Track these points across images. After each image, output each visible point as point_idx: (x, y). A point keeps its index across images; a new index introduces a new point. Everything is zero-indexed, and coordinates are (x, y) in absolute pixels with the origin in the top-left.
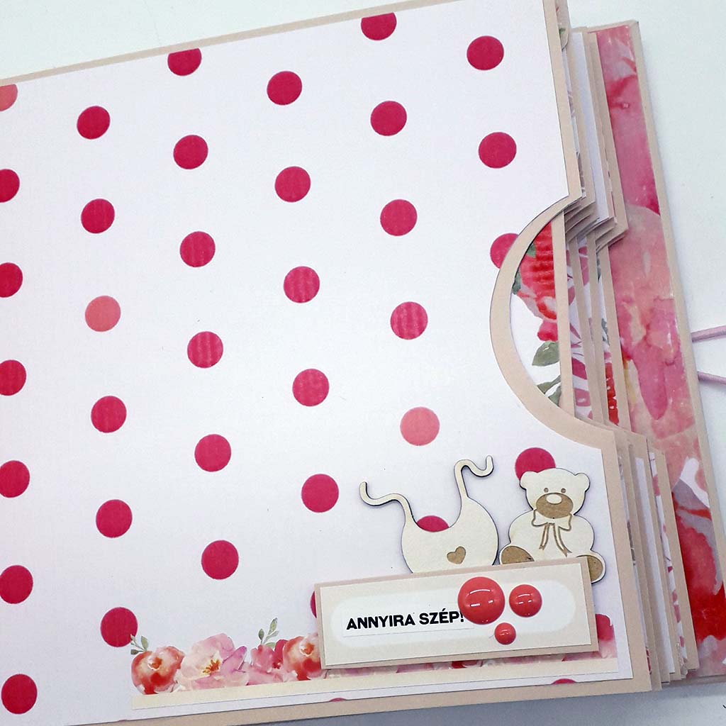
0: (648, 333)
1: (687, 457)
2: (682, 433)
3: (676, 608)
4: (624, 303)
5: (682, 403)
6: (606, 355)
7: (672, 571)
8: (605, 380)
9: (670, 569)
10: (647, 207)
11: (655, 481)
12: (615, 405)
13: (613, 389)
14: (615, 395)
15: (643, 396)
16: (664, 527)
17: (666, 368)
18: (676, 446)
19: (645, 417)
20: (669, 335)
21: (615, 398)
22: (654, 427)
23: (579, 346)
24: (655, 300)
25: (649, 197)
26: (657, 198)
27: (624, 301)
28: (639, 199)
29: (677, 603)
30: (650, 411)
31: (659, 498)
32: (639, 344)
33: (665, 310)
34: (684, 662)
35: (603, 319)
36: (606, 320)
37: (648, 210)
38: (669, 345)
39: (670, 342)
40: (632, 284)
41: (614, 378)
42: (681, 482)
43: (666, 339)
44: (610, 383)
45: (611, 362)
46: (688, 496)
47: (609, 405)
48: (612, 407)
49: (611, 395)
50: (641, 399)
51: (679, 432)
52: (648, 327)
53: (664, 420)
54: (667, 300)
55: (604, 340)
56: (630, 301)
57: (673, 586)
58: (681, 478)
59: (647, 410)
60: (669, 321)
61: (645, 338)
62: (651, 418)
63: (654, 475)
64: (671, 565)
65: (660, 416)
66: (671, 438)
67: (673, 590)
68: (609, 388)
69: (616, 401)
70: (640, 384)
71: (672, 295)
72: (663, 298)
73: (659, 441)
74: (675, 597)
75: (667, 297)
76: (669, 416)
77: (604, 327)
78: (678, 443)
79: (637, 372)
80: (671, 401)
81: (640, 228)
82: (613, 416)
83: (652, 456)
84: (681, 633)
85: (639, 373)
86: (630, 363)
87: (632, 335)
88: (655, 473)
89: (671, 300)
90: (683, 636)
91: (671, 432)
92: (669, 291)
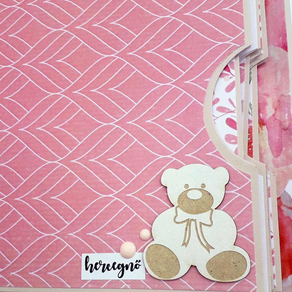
0: (275, 113)
1: (290, 179)
2: (289, 166)
3: (273, 258)
4: (264, 96)
5: (290, 151)
6: (250, 121)
7: (273, 238)
8: (247, 134)
9: (272, 237)
10: (282, 48)
11: (269, 189)
12: (252, 148)
13: (251, 139)
14: (252, 143)
15: (269, 145)
16: (271, 215)
17: (284, 131)
18: (284, 173)
19: (269, 156)
20: (287, 114)
21: (252, 144)
22: (274, 162)
23: (234, 112)
24: (281, 96)
25: (283, 42)
26: (287, 44)
27: (265, 95)
28: (278, 43)
29: (274, 255)
30: (273, 153)
31: (270, 199)
32: (270, 118)
33: (286, 101)
34: (274, 287)
35: (250, 103)
36: (252, 103)
37: (282, 49)
38: (286, 119)
39: (287, 118)
40: (270, 86)
41: (253, 134)
42: (285, 192)
43: (285, 116)
44: (250, 136)
45: (252, 125)
46: (288, 199)
47: (249, 148)
48: (250, 149)
49: (250, 143)
50: (268, 147)
51: (287, 165)
52: (276, 109)
53: (279, 159)
54: (288, 96)
55: (249, 113)
56: (267, 95)
57: (273, 246)
58: (285, 190)
59: (271, 152)
60: (287, 107)
61: (274, 115)
62: (272, 157)
63: (268, 186)
64: (273, 235)
65: (277, 156)
66: (283, 168)
67: (272, 249)
68: (249, 139)
69: (252, 145)
70: (269, 139)
71: (290, 94)
72: (285, 95)
73: (276, 169)
74: (273, 253)
75: (287, 95)
76: (282, 157)
77: (250, 107)
78: (286, 171)
79: (268, 132)
80: (284, 149)
81: (277, 58)
82: (250, 153)
83: (269, 176)
84: (275, 272)
85: (268, 133)
86: (264, 127)
87: (267, 113)
88: (269, 185)
89: (289, 96)
90: (275, 274)
91: (282, 165)
92: (289, 91)
